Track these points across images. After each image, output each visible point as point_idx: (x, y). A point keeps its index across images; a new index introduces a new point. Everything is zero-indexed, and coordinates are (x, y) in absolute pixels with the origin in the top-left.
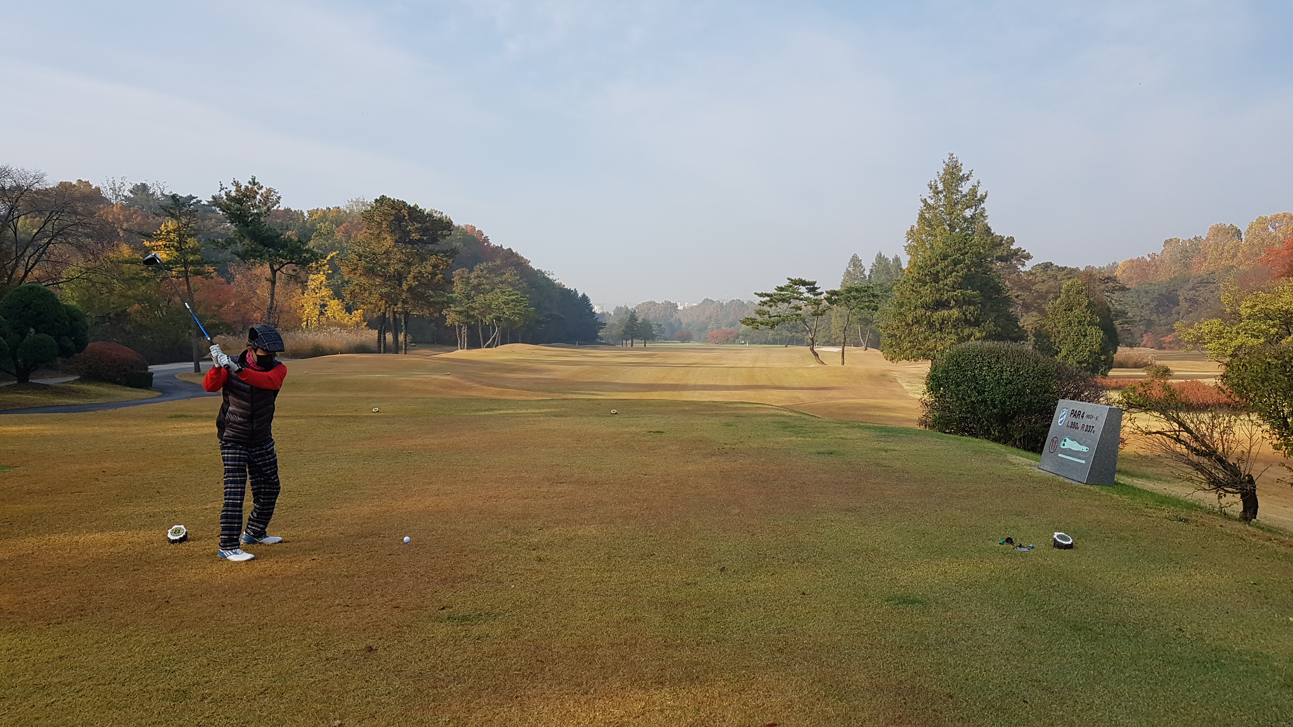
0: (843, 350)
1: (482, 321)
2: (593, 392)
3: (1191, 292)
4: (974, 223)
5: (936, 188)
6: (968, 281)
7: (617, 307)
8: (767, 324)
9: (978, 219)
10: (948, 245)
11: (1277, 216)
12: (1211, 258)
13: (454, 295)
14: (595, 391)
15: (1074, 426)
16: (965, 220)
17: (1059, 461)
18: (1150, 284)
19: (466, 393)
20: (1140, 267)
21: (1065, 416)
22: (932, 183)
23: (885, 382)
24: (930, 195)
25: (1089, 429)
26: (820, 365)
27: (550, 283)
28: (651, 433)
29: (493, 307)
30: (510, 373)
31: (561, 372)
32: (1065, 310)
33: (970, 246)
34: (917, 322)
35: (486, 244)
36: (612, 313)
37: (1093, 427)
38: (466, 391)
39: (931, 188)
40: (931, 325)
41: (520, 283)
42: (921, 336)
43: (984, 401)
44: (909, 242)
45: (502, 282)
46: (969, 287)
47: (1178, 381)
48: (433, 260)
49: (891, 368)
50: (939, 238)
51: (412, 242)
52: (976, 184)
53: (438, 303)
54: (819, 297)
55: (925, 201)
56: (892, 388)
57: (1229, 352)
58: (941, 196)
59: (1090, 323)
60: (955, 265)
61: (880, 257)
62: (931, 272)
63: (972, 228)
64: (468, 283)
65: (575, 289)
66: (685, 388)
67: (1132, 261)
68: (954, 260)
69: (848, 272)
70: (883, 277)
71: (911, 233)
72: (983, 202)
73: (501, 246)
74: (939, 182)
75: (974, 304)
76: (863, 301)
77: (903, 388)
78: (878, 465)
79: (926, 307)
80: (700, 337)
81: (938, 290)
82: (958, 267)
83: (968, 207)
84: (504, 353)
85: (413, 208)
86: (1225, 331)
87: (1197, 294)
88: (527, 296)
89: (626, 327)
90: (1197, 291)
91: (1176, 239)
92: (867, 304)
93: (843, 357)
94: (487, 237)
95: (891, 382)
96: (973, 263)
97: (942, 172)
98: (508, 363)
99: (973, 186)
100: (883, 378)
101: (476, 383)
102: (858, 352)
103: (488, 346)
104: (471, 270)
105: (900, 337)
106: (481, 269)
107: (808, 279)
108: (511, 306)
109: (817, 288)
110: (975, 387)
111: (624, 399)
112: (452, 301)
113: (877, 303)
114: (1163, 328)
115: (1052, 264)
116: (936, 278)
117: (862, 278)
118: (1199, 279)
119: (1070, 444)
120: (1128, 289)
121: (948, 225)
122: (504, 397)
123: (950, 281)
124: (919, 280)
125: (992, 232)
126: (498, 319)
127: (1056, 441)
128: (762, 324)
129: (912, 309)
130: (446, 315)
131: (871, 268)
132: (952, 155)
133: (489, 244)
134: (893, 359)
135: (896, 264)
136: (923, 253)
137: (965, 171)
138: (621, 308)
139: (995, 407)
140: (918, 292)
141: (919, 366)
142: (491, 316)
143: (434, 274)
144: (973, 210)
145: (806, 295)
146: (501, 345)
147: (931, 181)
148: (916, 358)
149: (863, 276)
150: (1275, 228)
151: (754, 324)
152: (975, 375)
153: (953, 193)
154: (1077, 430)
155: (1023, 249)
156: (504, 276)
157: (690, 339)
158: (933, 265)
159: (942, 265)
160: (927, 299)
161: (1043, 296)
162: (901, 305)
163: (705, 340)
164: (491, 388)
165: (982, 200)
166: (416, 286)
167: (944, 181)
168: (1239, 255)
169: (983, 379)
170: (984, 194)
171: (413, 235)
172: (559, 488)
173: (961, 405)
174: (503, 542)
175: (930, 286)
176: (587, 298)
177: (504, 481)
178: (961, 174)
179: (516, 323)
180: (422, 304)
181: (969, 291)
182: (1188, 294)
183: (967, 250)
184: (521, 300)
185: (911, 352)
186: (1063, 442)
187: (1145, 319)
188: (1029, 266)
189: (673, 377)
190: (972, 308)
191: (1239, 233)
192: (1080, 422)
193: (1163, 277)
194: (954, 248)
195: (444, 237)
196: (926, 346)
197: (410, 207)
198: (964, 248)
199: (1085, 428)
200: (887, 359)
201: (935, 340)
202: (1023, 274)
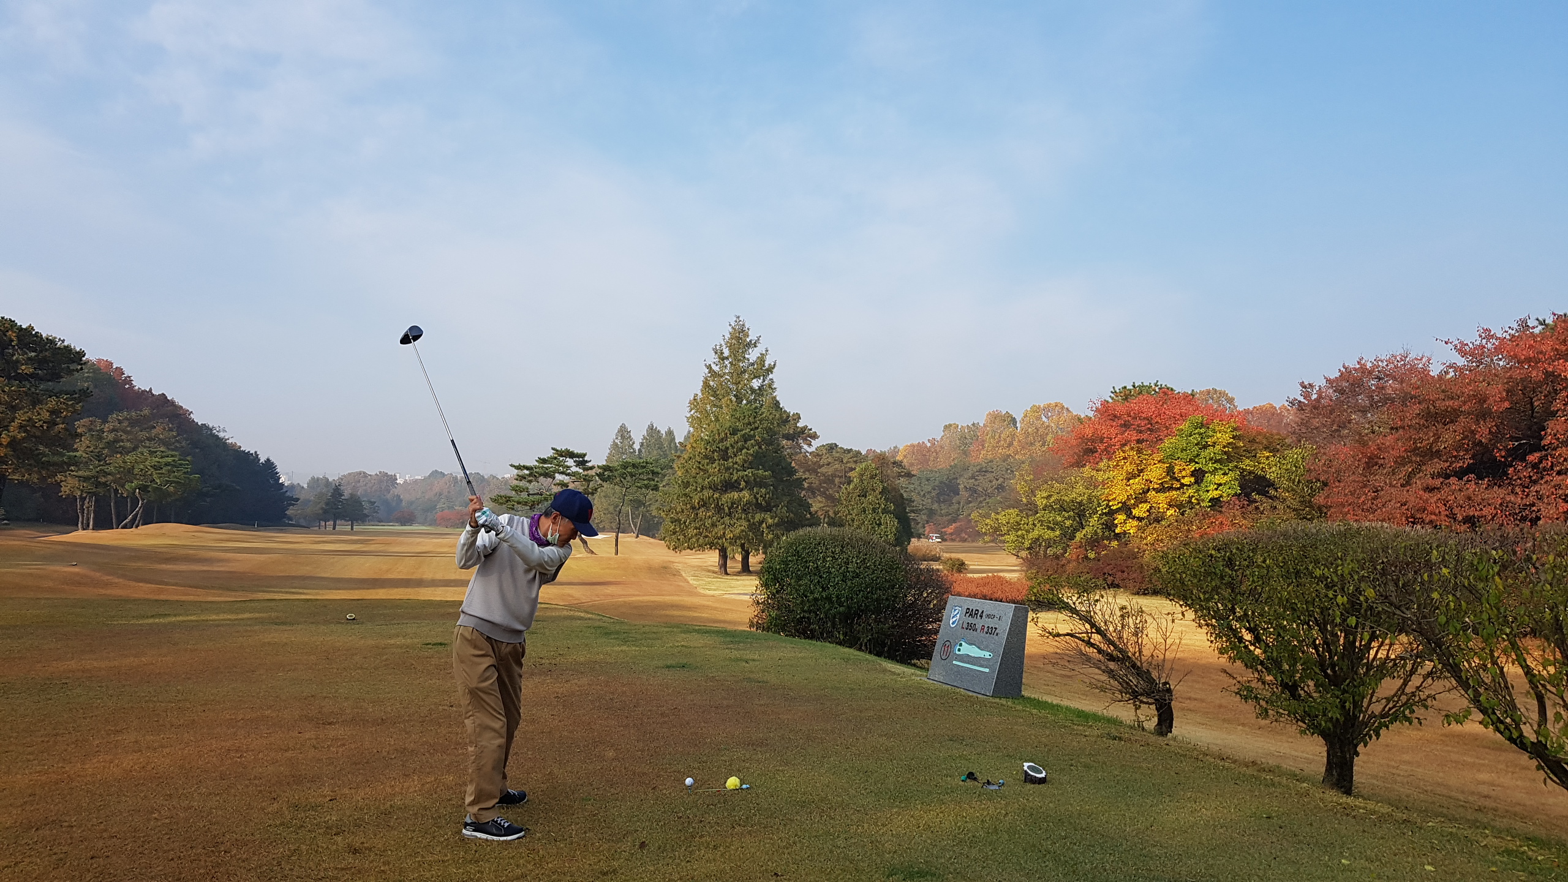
0: (617, 537)
1: (116, 491)
2: (293, 590)
3: (971, 481)
4: (762, 395)
5: (722, 353)
6: (758, 460)
7: (313, 478)
8: (526, 504)
9: (766, 391)
10: (736, 418)
11: (1049, 405)
12: (988, 446)
13: (78, 454)
14: (295, 588)
15: (971, 627)
16: (753, 390)
17: (955, 669)
18: (931, 471)
19: (103, 591)
20: (920, 451)
21: (958, 616)
22: (718, 347)
23: (668, 575)
24: (715, 361)
25: (991, 631)
26: (589, 555)
27: (220, 443)
28: (430, 646)
29: (135, 473)
30: (164, 563)
31: (244, 563)
32: (859, 496)
33: (761, 421)
34: (704, 504)
35: (127, 386)
36: (305, 486)
37: (996, 628)
38: (102, 588)
39: (716, 353)
40: (719, 509)
41: (177, 441)
42: (708, 523)
43: (828, 599)
44: (692, 413)
45: (149, 439)
46: (761, 467)
47: (980, 575)
48: (52, 403)
49: (672, 559)
50: (725, 410)
51: (21, 378)
52: (764, 352)
53: (55, 464)
54: (590, 472)
55: (709, 367)
56: (677, 583)
57: (1027, 544)
58: (726, 363)
59: (885, 511)
60: (745, 442)
61: (652, 429)
62: (719, 448)
63: (759, 401)
64: (100, 438)
65: (256, 452)
66: (420, 583)
67: (913, 446)
68: (744, 435)
69: (615, 445)
70: (655, 452)
71: (694, 403)
72: (772, 373)
73: (151, 389)
74: (724, 347)
75: (766, 486)
76: (641, 479)
77: (688, 582)
78: (749, 680)
79: (713, 487)
80: (426, 519)
81: (728, 469)
82: (749, 443)
83: (755, 377)
84: (147, 536)
85: (26, 329)
86: (1022, 522)
87: (976, 483)
88: (189, 458)
89: (327, 504)
90: (976, 480)
91: (955, 424)
92: (646, 482)
93: (617, 545)
94: (129, 377)
95: (674, 575)
96: (763, 439)
97: (728, 336)
98: (159, 550)
99: (761, 354)
100: (665, 571)
101: (118, 577)
102: (629, 539)
103: (124, 527)
104: (105, 421)
105: (685, 523)
106: (118, 420)
107: (577, 450)
108: (164, 471)
109: (587, 462)
110: (819, 582)
111: (358, 600)
112: (75, 462)
113: (657, 482)
114: (945, 518)
115: (836, 446)
116: (725, 456)
117: (631, 453)
118: (978, 467)
119: (966, 649)
120: (914, 476)
121: (735, 396)
122: (162, 597)
123: (739, 459)
124: (706, 457)
125: (781, 406)
126: (143, 489)
127: (948, 646)
128: (519, 503)
129: (699, 489)
130: (61, 481)
131: (641, 441)
132: (738, 317)
133: (132, 387)
134: (676, 548)
135: (669, 438)
136: (707, 426)
137: (752, 337)
138: (318, 479)
139: (841, 605)
140: (705, 471)
141: (700, 556)
142: (133, 484)
143: (52, 423)
144: (760, 381)
145: (574, 469)
146: (143, 525)
147: (716, 345)
148: (701, 547)
149: (632, 450)
150: (1048, 418)
151: (509, 503)
152: (817, 567)
153: (739, 360)
154: (975, 633)
155: (809, 427)
156: (154, 432)
157: (413, 521)
158: (722, 440)
159: (731, 440)
160: (716, 479)
161: (829, 480)
162: (687, 485)
163: (434, 523)
164: (141, 584)
165: (770, 370)
166: (24, 438)
167: (731, 346)
168: (1015, 443)
169: (827, 572)
170: (773, 364)
171: (23, 367)
172: (332, 732)
173: (802, 602)
174: (281, 825)
175: (719, 464)
176: (273, 464)
177: (239, 724)
178: (748, 340)
179: (169, 494)
180: (30, 465)
181: (760, 472)
182: (968, 483)
183: (757, 425)
184: (181, 464)
185: (698, 540)
186: (958, 647)
187: (926, 509)
188: (816, 444)
189: (402, 570)
190: (763, 490)
191: (1014, 421)
192: (979, 623)
193: (943, 464)
194: (744, 421)
195: (70, 372)
196: (713, 533)
197: (20, 329)
198: (754, 423)
199: (986, 629)
200: (669, 548)
201: (723, 526)
202: (808, 454)
